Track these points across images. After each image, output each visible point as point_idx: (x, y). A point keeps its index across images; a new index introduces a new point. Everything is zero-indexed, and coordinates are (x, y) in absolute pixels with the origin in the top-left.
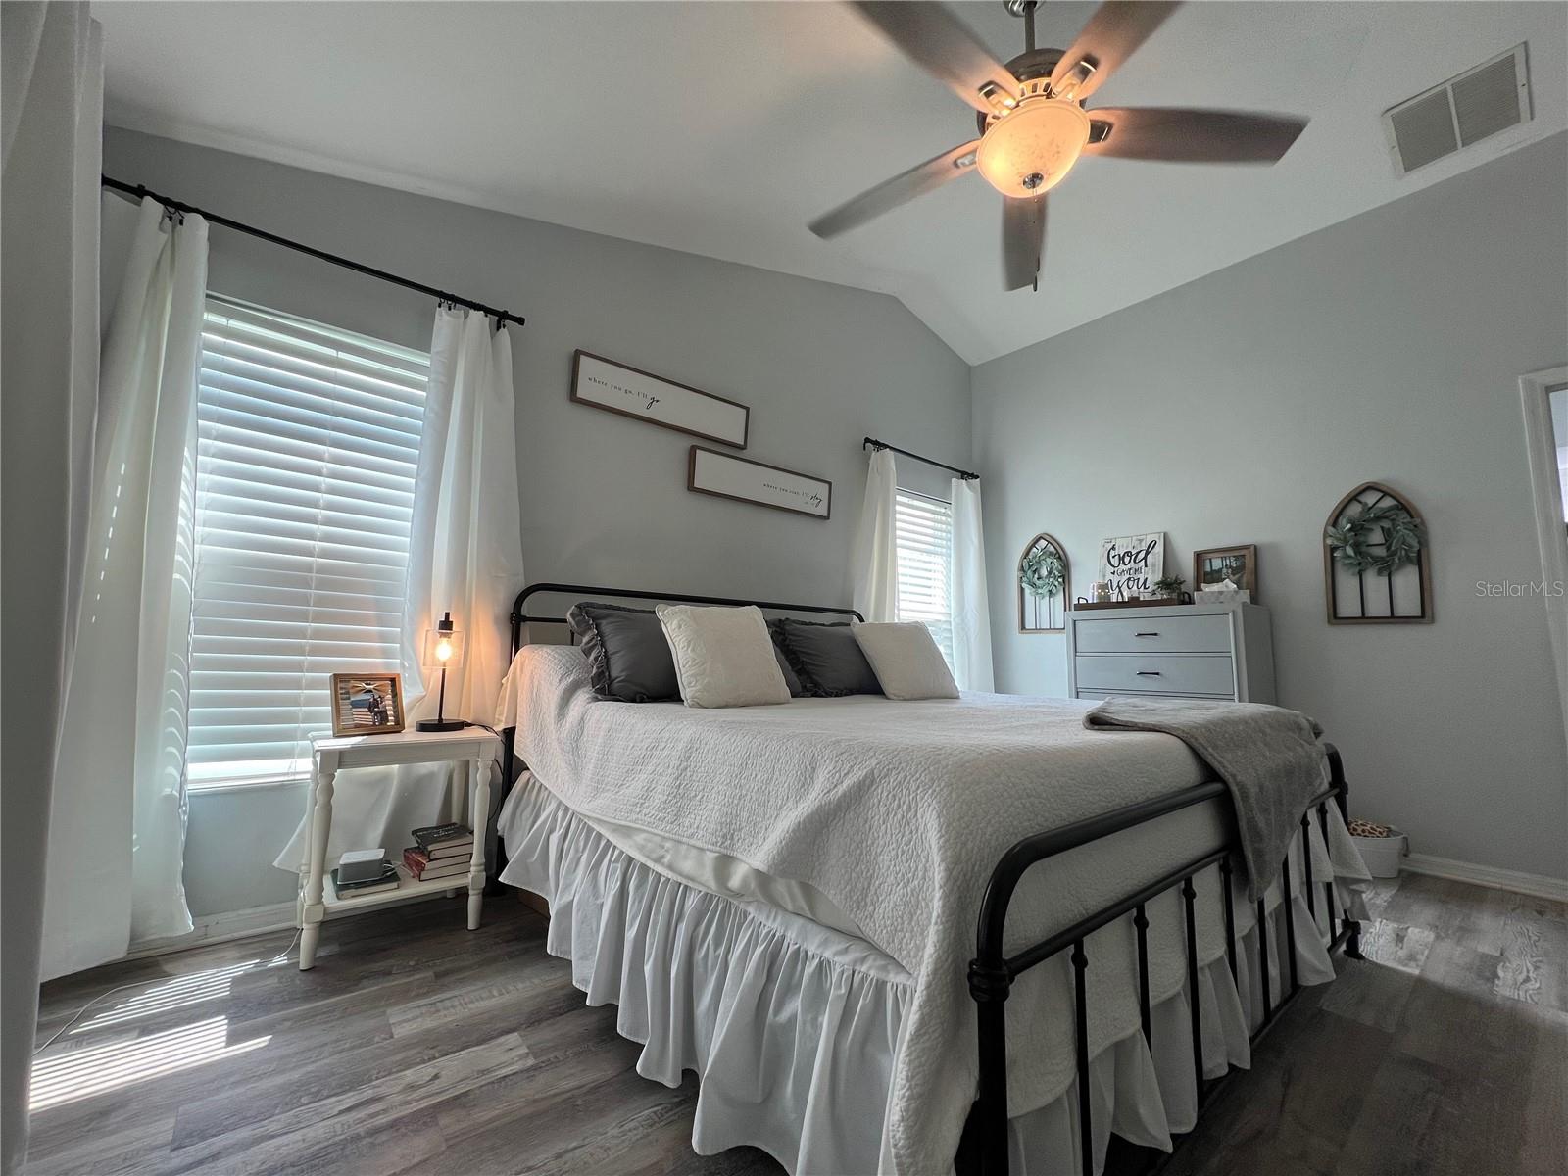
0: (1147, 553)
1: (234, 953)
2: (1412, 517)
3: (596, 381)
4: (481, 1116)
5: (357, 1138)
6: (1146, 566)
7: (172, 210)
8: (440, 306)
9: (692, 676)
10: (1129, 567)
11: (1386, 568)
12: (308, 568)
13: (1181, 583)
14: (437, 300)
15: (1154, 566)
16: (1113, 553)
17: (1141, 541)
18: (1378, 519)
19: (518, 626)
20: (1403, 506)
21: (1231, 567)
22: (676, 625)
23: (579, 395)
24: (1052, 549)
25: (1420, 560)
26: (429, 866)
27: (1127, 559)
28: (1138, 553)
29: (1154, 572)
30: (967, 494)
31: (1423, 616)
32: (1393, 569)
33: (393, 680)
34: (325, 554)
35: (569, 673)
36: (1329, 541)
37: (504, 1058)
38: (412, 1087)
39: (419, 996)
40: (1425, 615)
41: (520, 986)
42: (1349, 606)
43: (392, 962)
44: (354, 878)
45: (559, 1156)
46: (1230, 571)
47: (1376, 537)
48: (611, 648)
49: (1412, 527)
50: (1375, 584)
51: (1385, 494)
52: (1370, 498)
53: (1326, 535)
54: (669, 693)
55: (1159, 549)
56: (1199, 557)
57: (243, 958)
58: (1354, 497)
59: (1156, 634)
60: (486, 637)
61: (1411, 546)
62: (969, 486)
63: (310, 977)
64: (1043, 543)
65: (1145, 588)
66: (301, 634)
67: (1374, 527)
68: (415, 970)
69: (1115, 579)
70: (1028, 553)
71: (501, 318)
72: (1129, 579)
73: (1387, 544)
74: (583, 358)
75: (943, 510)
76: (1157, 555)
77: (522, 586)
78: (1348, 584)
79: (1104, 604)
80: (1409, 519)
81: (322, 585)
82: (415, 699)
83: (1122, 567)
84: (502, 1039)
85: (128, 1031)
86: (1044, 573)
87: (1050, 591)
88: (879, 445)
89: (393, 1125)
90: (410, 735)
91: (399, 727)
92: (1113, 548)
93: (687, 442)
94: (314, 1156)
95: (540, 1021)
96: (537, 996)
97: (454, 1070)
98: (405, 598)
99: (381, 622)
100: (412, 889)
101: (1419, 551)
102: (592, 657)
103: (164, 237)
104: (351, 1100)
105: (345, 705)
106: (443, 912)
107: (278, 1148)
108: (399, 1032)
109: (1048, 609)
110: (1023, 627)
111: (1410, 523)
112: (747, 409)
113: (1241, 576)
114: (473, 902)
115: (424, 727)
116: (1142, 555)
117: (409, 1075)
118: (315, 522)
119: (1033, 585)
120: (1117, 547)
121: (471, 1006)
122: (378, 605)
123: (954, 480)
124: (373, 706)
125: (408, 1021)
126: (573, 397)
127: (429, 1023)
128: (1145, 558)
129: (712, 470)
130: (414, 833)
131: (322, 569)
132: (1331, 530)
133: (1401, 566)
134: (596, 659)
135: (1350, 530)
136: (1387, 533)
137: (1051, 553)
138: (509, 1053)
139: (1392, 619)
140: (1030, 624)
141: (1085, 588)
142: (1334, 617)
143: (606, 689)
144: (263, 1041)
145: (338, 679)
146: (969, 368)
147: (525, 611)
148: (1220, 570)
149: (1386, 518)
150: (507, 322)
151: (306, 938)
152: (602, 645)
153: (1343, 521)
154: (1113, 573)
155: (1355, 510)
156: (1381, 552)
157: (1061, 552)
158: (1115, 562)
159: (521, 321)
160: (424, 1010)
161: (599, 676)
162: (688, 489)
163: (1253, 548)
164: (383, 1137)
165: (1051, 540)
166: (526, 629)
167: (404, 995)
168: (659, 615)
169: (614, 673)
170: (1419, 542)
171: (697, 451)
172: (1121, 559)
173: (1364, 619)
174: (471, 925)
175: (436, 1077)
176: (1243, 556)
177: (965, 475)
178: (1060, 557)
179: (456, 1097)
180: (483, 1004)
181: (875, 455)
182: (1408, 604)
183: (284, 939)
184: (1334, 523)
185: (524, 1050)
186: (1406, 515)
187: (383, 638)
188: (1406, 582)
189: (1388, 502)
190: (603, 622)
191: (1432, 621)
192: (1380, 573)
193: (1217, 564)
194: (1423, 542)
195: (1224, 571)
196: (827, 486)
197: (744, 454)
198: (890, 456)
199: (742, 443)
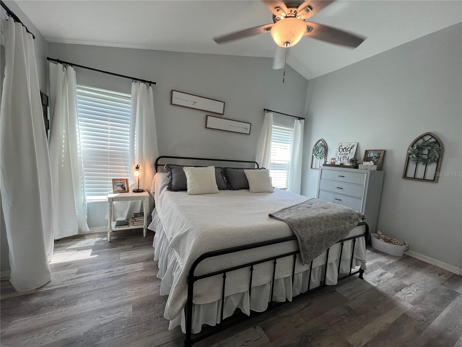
0: (351, 149)
1: (97, 236)
2: (440, 146)
3: (179, 98)
4: (129, 278)
5: (106, 278)
6: (350, 153)
7: (66, 64)
8: (133, 82)
9: (190, 186)
10: (345, 153)
11: (426, 163)
12: (107, 152)
13: (357, 160)
14: (132, 80)
15: (352, 153)
16: (341, 148)
17: (350, 144)
18: (427, 146)
19: (157, 166)
20: (438, 142)
21: (376, 156)
22: (187, 171)
23: (173, 103)
24: (323, 144)
25: (438, 161)
26: (135, 223)
27: (345, 150)
28: (348, 148)
29: (352, 155)
30: (299, 125)
32: (428, 163)
33: (127, 180)
34: (111, 149)
35: (164, 182)
36: (409, 152)
37: (138, 267)
38: (119, 270)
39: (128, 251)
40: (435, 180)
41: (148, 252)
42: (410, 174)
43: (126, 242)
44: (120, 224)
45: (138, 289)
46: (375, 158)
47: (426, 152)
48: (173, 177)
49: (438, 150)
50: (421, 167)
51: (433, 137)
52: (427, 138)
53: (408, 149)
54: (185, 189)
55: (355, 148)
56: (367, 152)
57: (99, 237)
58: (422, 137)
59: (344, 177)
60: (149, 170)
61: (436, 156)
62: (300, 122)
63: (110, 243)
64: (321, 142)
65: (348, 160)
66: (107, 168)
67: (425, 148)
68: (130, 245)
69: (340, 156)
70: (316, 145)
72: (344, 157)
73: (428, 155)
74: (174, 92)
75: (291, 129)
76: (354, 151)
77: (158, 156)
78: (412, 166)
79: (333, 165)
80: (438, 147)
81: (111, 156)
82: (132, 184)
83: (343, 152)
84: (139, 263)
85: (75, 250)
86: (320, 151)
87: (320, 158)
88: (268, 111)
89: (113, 277)
90: (131, 194)
91: (128, 191)
92: (341, 146)
93: (205, 114)
94: (98, 280)
95: (148, 261)
96: (150, 255)
97: (128, 268)
98: (129, 159)
99: (125, 165)
100: (131, 227)
101: (439, 158)
102: (169, 178)
103: (64, 73)
104: (107, 270)
105: (115, 186)
106: (139, 232)
107: (92, 277)
108: (121, 258)
109: (319, 162)
110: (312, 167)
111: (438, 148)
112: (224, 103)
113: (378, 160)
114: (144, 231)
115: (134, 191)
116: (349, 149)
117: (119, 268)
118: (108, 141)
119: (316, 155)
120: (342, 146)
121: (137, 255)
122: (124, 161)
123: (295, 120)
124: (122, 186)
125: (124, 256)
126: (171, 104)
127: (127, 257)
128: (350, 150)
129: (213, 122)
130: (134, 214)
131: (110, 153)
132: (410, 147)
133: (432, 162)
134: (170, 179)
135: (417, 148)
136: (429, 151)
137: (323, 145)
138: (139, 267)
139: (424, 180)
140: (314, 167)
141: (333, 155)
142: (405, 176)
143: (170, 189)
144: (96, 256)
145: (113, 180)
146: (307, 80)
147: (159, 163)
149: (430, 146)
150: (151, 84)
151: (109, 235)
152: (171, 176)
153: (415, 145)
154: (340, 154)
155: (420, 142)
156: (426, 157)
157: (326, 146)
158: (341, 150)
159: (155, 83)
160: (128, 254)
161: (169, 184)
162: (205, 128)
163: (384, 151)
164: (110, 279)
165: (324, 141)
166: (159, 167)
167: (125, 250)
168: (184, 170)
169: (173, 184)
170: (439, 156)
171: (208, 117)
172: (343, 150)
173: (414, 178)
174: (144, 236)
175: (124, 269)
176: (380, 153)
177: (300, 118)
178: (325, 147)
179: (126, 274)
180: (139, 255)
181: (267, 114)
182: (430, 175)
183: (104, 234)
184: (412, 146)
185: (142, 266)
186: (438, 145)
187: (126, 169)
188: (432, 168)
189: (433, 140)
190: (172, 170)
191: (437, 182)
192: (423, 164)
193: (372, 155)
194: (441, 156)
195: (373, 157)
196: (250, 124)
197: (223, 117)
198: (271, 114)
199: (222, 113)
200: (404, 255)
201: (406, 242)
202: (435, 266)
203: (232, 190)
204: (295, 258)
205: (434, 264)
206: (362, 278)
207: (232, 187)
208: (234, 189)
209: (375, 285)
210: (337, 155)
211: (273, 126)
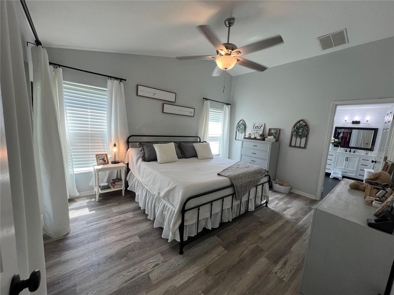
0: (260, 127)
1: (85, 198)
2: (307, 128)
3: (142, 91)
4: (127, 222)
5: (110, 224)
7: (54, 65)
8: (108, 79)
9: (159, 158)
10: (257, 129)
11: (301, 137)
12: (88, 134)
13: (264, 135)
14: (107, 78)
15: (261, 130)
16: (254, 126)
17: (260, 124)
18: (301, 127)
19: (128, 143)
20: (306, 125)
22: (156, 147)
23: (138, 95)
24: (243, 123)
25: (307, 136)
26: (115, 186)
27: (257, 128)
30: (227, 109)
31: (304, 147)
32: (302, 138)
33: (106, 155)
34: (91, 131)
35: (138, 155)
37: (129, 215)
38: (117, 218)
39: (116, 206)
40: (305, 147)
41: (132, 205)
42: (293, 144)
43: (111, 201)
44: (103, 188)
45: (137, 227)
47: (301, 131)
48: (145, 152)
49: (307, 130)
50: (298, 139)
51: (304, 122)
52: (301, 122)
53: (292, 129)
54: (155, 159)
55: (263, 127)
56: (270, 129)
57: (87, 199)
58: (299, 122)
59: (256, 146)
60: (122, 146)
61: (305, 134)
62: (228, 107)
63: (99, 203)
64: (242, 121)
66: (89, 146)
67: (301, 128)
68: (115, 202)
69: (254, 132)
70: (238, 123)
71: (121, 80)
72: (256, 132)
73: (302, 133)
74: (139, 86)
75: (222, 112)
76: (262, 128)
77: (129, 136)
78: (294, 139)
79: (250, 138)
80: (306, 128)
81: (91, 137)
82: (110, 157)
83: (256, 129)
84: (129, 213)
85: (75, 209)
86: (241, 128)
87: (241, 132)
88: (207, 99)
89: (115, 223)
90: (110, 165)
91: (108, 163)
92: (255, 125)
93: (162, 102)
94: (105, 226)
95: (134, 211)
96: (134, 207)
97: (122, 217)
98: (107, 138)
99: (103, 143)
100: (113, 190)
101: (307, 135)
102: (142, 152)
104: (109, 219)
105: (98, 160)
106: (118, 193)
107: (100, 225)
108: (114, 211)
109: (241, 136)
110: (236, 139)
111: (306, 129)
112: (176, 94)
113: (276, 135)
114: (123, 192)
115: (112, 163)
117: (116, 217)
118: (88, 125)
119: (238, 130)
121: (125, 208)
122: (102, 140)
123: (225, 105)
124: (103, 159)
125: (115, 210)
127: (118, 210)
128: (260, 128)
129: (168, 108)
130: (112, 180)
131: (91, 134)
132: (293, 128)
133: (303, 137)
134: (143, 153)
135: (296, 129)
136: (302, 130)
137: (243, 124)
138: (130, 215)
139: (300, 147)
140: (237, 139)
141: (249, 131)
142: (290, 145)
143: (144, 160)
144: (94, 212)
145: (97, 155)
146: (232, 77)
147: (130, 140)
148: (273, 133)
149: (303, 127)
150: (122, 81)
151: (97, 197)
152: (144, 151)
153: (295, 127)
154: (254, 130)
155: (298, 124)
156: (301, 134)
157: (245, 124)
158: (255, 128)
159: (125, 80)
160: (117, 208)
161: (143, 156)
162: (162, 112)
163: (279, 130)
164: (114, 224)
165: (244, 121)
166: (130, 144)
167: (114, 206)
168: (154, 146)
169: (146, 156)
170: (307, 133)
171: (164, 104)
172: (256, 127)
173: (295, 146)
174: (123, 196)
175: (120, 217)
176: (277, 131)
177: (228, 104)
178: (244, 125)
179: (123, 220)
180: (126, 208)
181: (205, 102)
182: (303, 145)
183: (93, 196)
184: (294, 127)
185: (132, 214)
186: (307, 127)
187: (103, 146)
188: (304, 140)
189: (304, 124)
190: (144, 146)
191: (306, 149)
192: (299, 138)
193: (273, 132)
194: (308, 133)
195: (274, 133)
196: (194, 109)
197: (175, 104)
198: (209, 102)
199: (174, 101)
200: (289, 192)
201: (291, 184)
202: (304, 196)
203: (186, 158)
204: (233, 197)
205: (304, 195)
206: (267, 207)
207: (185, 156)
208: (187, 158)
209: (273, 209)
210: (252, 131)
211: (210, 110)
